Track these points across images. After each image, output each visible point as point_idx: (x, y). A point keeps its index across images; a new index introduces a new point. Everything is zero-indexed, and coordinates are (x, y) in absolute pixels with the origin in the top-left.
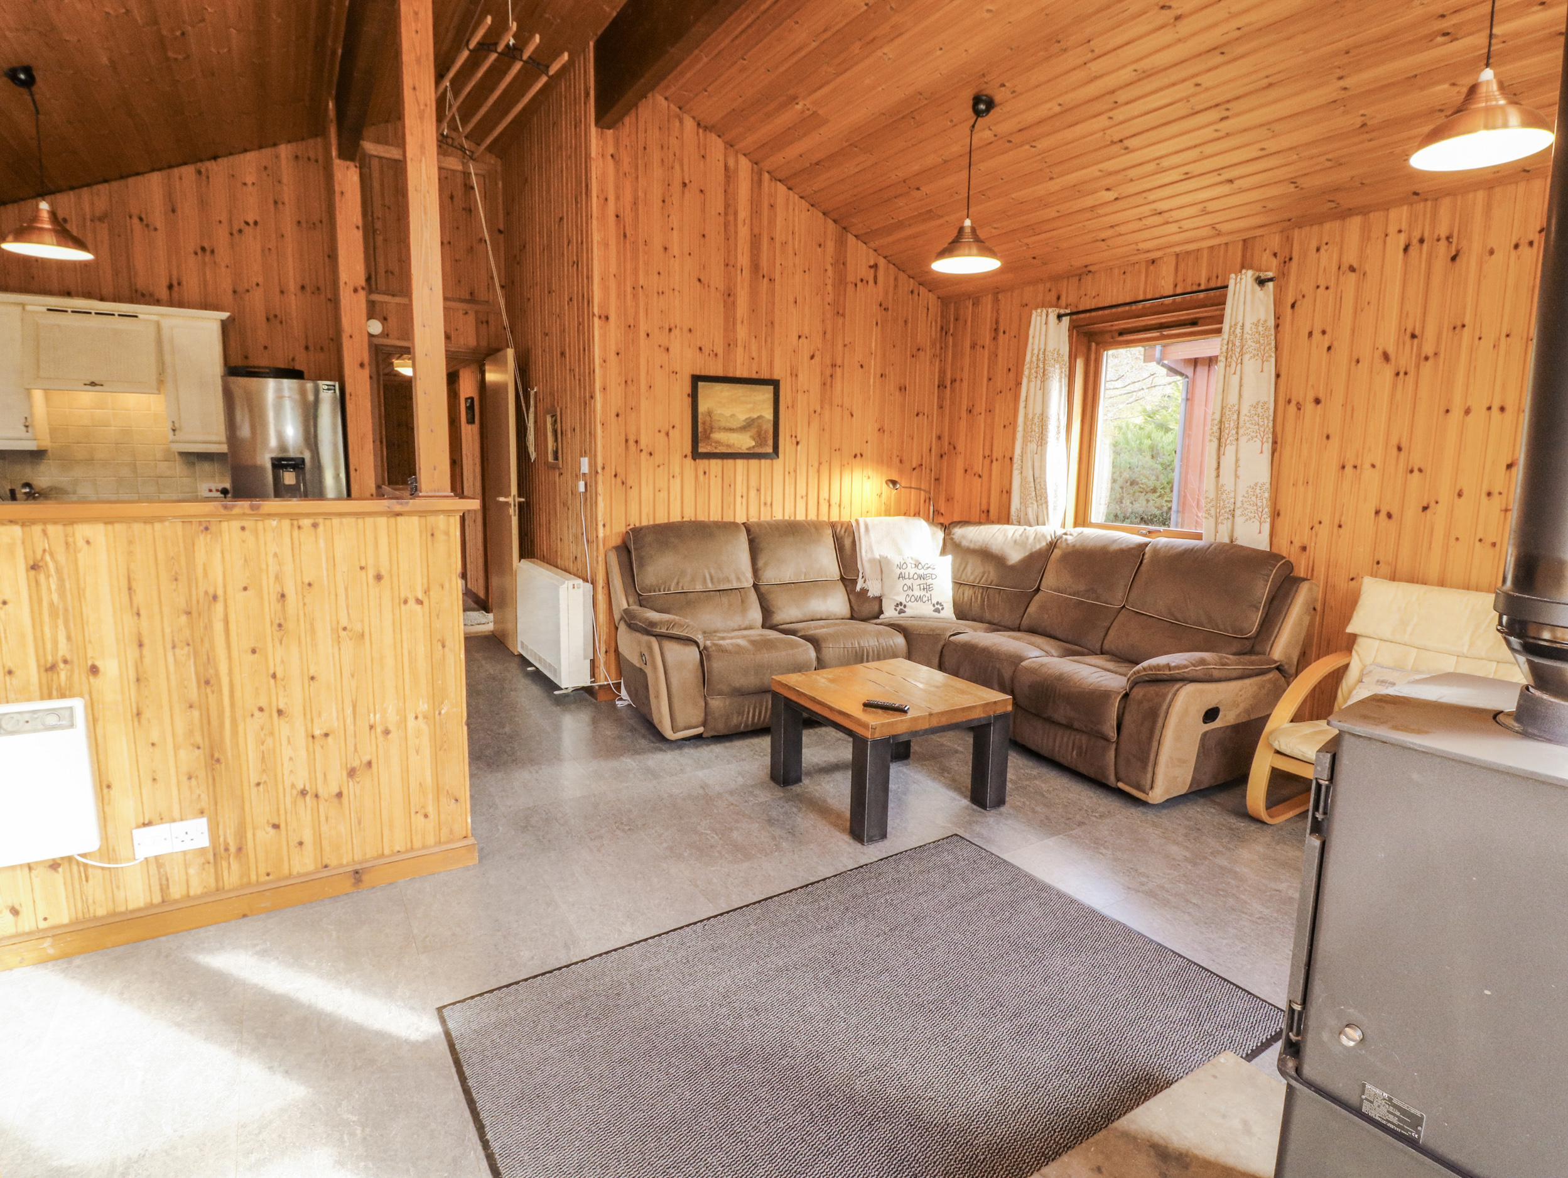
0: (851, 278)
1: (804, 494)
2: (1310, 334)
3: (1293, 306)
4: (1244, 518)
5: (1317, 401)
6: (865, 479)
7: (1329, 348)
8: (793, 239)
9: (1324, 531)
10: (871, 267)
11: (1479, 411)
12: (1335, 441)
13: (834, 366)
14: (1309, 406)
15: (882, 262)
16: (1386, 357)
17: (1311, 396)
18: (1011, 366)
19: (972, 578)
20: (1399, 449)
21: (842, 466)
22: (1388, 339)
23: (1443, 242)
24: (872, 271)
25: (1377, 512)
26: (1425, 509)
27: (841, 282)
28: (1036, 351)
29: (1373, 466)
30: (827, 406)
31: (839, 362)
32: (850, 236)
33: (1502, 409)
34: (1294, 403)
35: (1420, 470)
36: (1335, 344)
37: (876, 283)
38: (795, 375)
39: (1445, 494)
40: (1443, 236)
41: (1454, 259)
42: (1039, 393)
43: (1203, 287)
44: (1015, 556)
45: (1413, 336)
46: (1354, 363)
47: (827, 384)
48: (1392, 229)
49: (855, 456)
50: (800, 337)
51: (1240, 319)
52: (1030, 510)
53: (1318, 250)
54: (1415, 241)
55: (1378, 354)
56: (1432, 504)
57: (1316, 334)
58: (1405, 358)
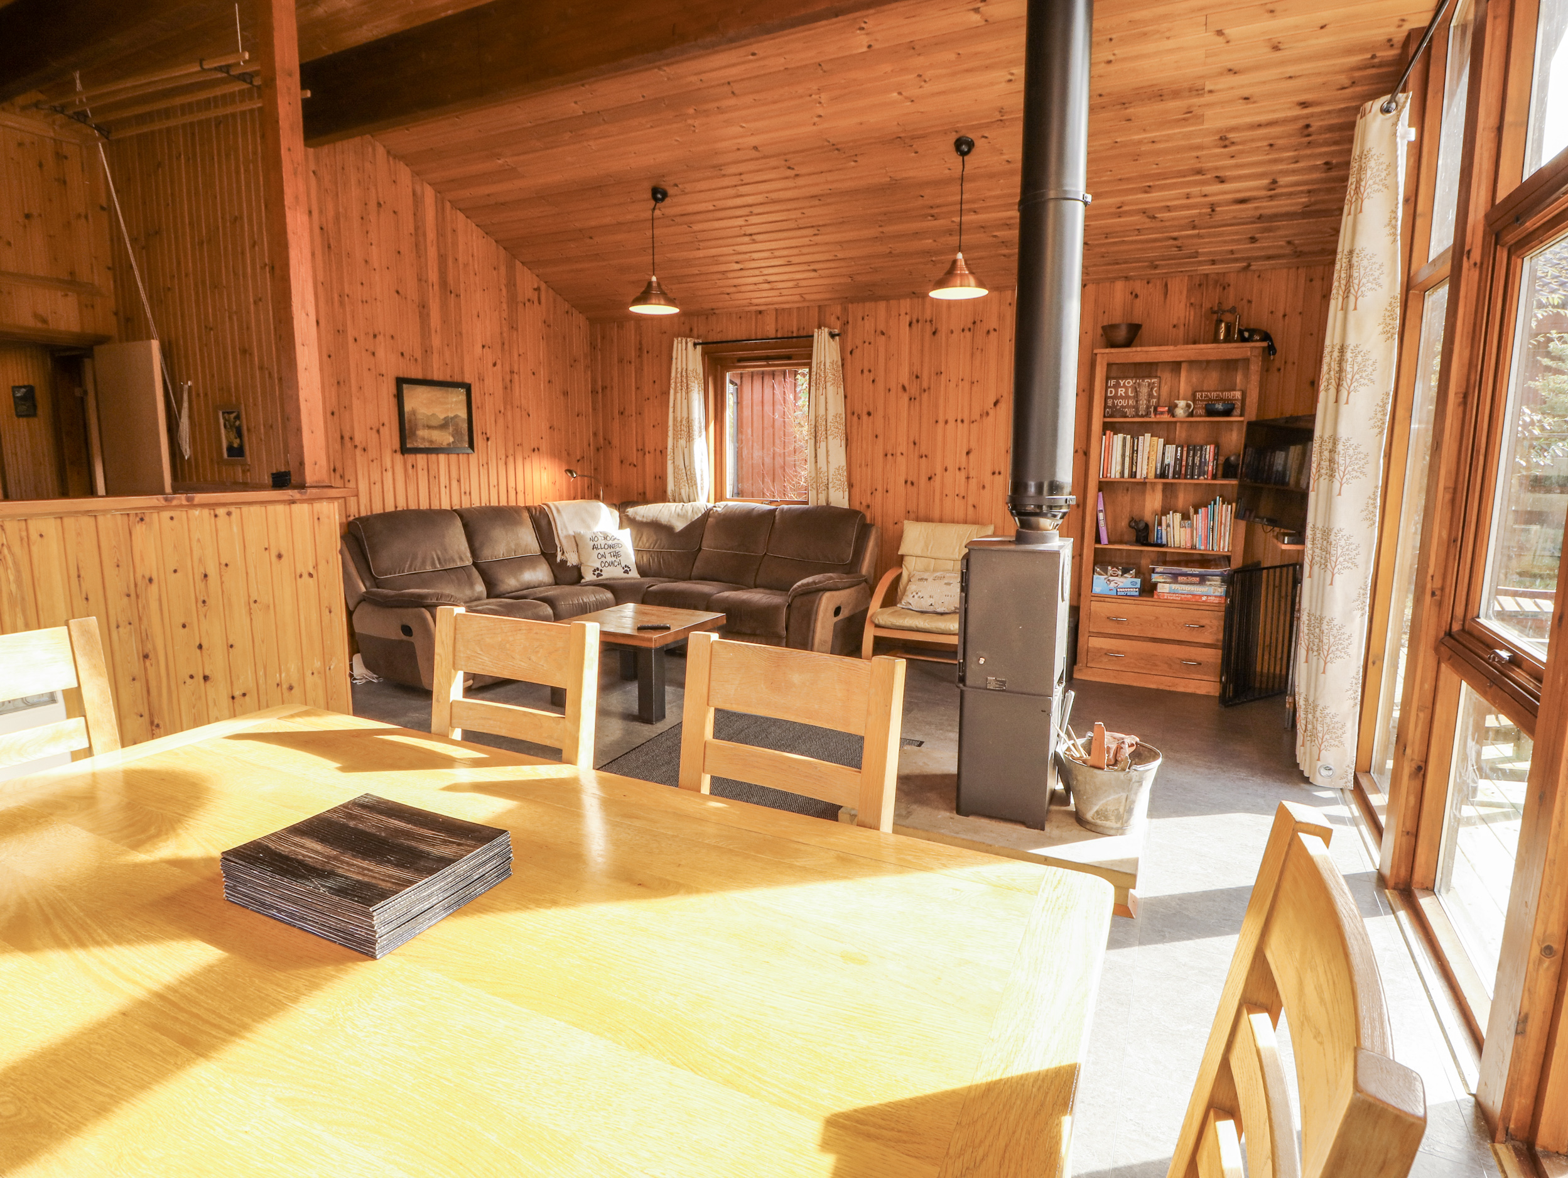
0: (520, 299)
1: (496, 484)
2: (862, 371)
3: (851, 353)
4: (834, 489)
5: (869, 414)
6: (542, 470)
7: (873, 381)
8: (473, 260)
9: (879, 495)
10: (535, 289)
11: (951, 423)
12: (881, 438)
13: (512, 372)
14: (865, 417)
15: (543, 286)
16: (904, 388)
17: (865, 412)
18: (655, 379)
19: (647, 545)
20: (915, 444)
21: (524, 458)
22: (904, 378)
23: (928, 323)
24: (536, 293)
25: (906, 482)
26: (930, 478)
27: (513, 300)
28: (679, 370)
29: (902, 454)
30: (509, 407)
31: (516, 370)
32: (517, 262)
33: (962, 421)
34: (856, 415)
35: (926, 456)
36: (877, 379)
37: (540, 303)
38: (481, 379)
39: (939, 470)
40: (928, 319)
41: (934, 333)
42: (685, 402)
43: (795, 335)
44: (679, 526)
45: (917, 377)
46: (887, 391)
47: (508, 388)
48: (903, 313)
49: (534, 450)
50: (483, 347)
51: (823, 359)
52: (683, 491)
53: (863, 319)
54: (914, 321)
55: (900, 386)
56: (933, 476)
57: (866, 372)
58: (913, 390)
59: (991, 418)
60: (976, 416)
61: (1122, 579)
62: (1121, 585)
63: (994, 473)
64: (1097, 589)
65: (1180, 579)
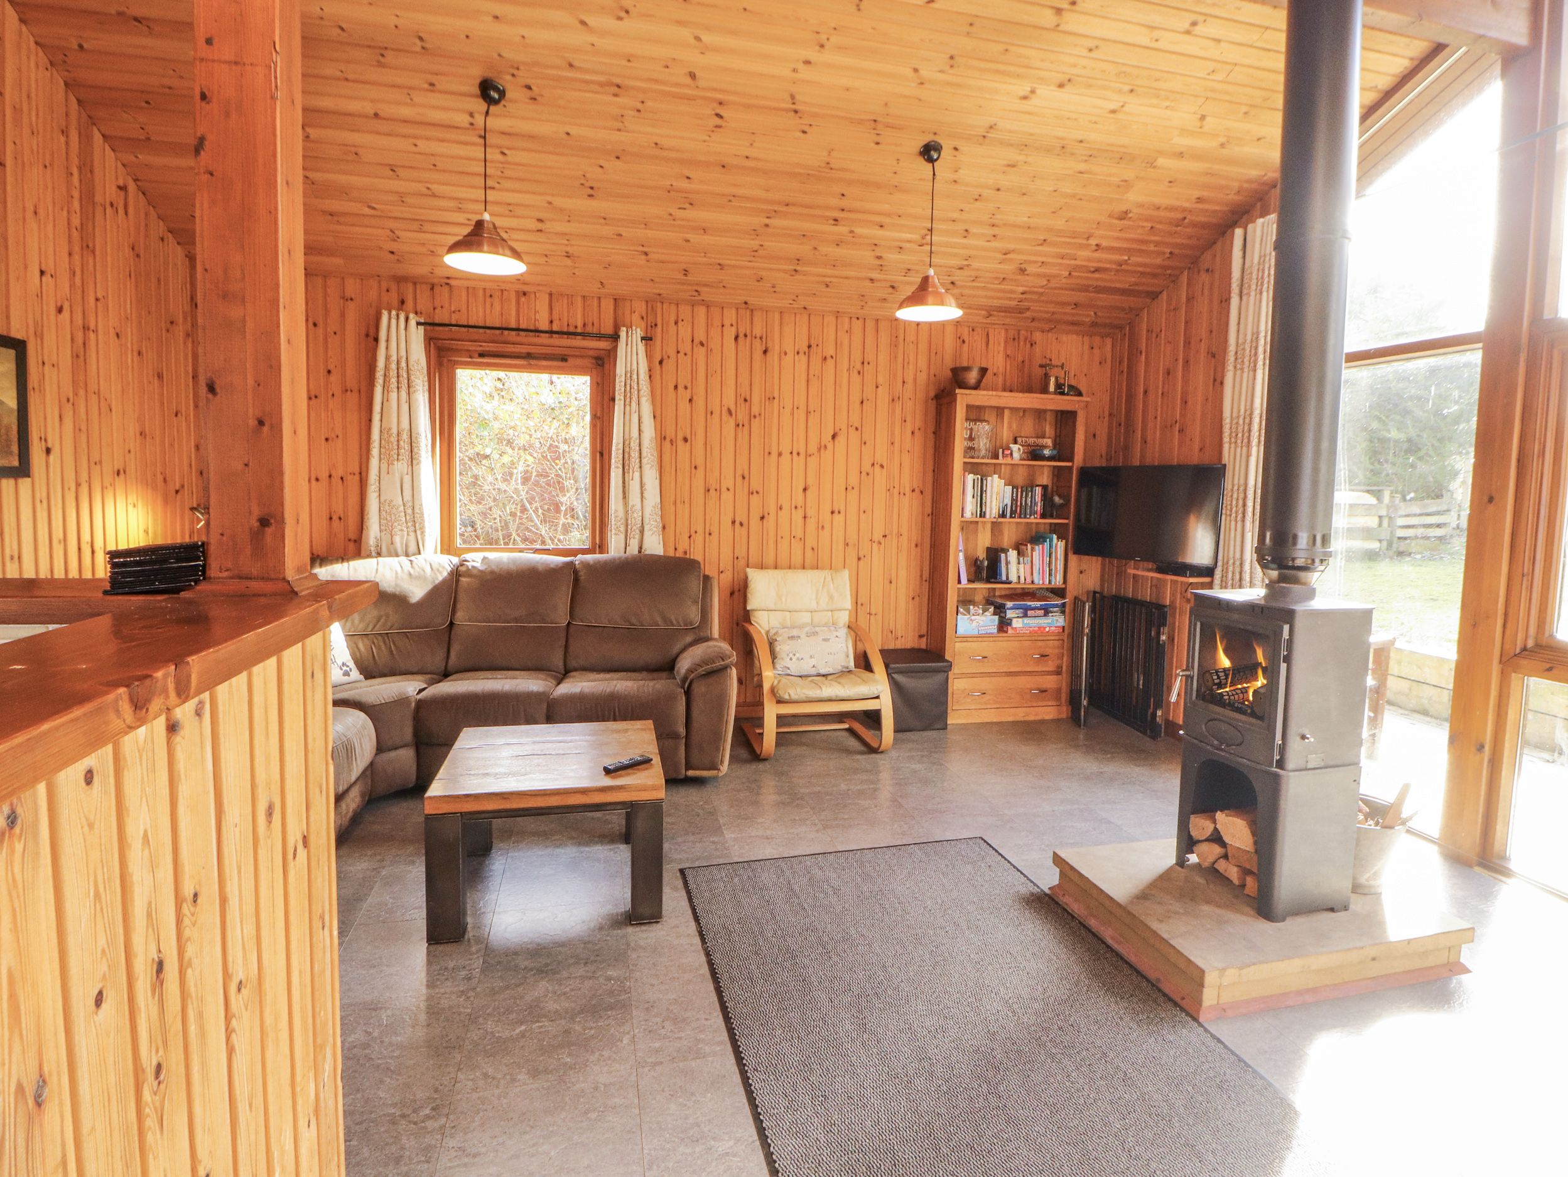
0: (98, 198)
2: (676, 387)
3: (661, 362)
4: (651, 532)
5: (685, 440)
7: (690, 400)
9: (699, 539)
10: (120, 188)
11: (786, 457)
12: (701, 470)
13: (86, 329)
14: (680, 443)
15: (132, 187)
16: (730, 412)
17: (680, 437)
20: (744, 478)
21: (103, 488)
22: (729, 400)
23: (758, 340)
24: (122, 194)
25: (734, 522)
26: (762, 518)
27: (87, 197)
29: (728, 490)
30: (81, 393)
31: (92, 326)
32: (95, 129)
33: (798, 454)
34: (668, 440)
35: (757, 492)
36: (695, 398)
37: (126, 213)
38: (39, 335)
39: (772, 509)
40: (758, 336)
41: (765, 352)
42: (405, 407)
44: (417, 593)
45: (745, 400)
46: (709, 414)
47: (79, 356)
48: (727, 323)
49: (118, 473)
50: (42, 273)
51: (635, 366)
53: (676, 323)
54: (741, 335)
55: (725, 409)
56: (766, 515)
57: (680, 388)
58: (742, 416)
59: (827, 455)
60: (813, 448)
61: (983, 618)
62: (981, 623)
63: (832, 513)
64: (961, 630)
65: (1030, 613)
